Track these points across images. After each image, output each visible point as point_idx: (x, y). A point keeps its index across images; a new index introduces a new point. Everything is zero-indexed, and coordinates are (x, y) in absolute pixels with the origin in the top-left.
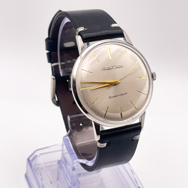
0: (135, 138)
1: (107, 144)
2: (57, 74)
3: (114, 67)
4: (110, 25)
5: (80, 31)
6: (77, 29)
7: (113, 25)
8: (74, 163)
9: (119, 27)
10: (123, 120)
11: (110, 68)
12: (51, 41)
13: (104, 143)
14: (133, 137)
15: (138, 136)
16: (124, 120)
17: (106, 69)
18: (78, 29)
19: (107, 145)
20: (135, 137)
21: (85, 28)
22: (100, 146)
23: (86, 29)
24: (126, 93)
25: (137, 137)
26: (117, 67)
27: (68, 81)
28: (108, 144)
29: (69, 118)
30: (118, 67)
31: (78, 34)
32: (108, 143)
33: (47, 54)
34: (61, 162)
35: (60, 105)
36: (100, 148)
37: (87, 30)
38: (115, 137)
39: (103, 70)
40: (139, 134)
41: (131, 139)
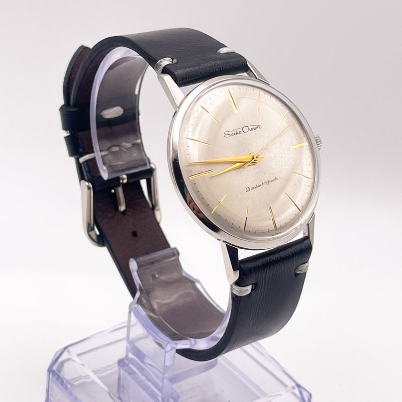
0: (301, 270)
1: (252, 287)
2: (94, 177)
3: (246, 129)
4: (217, 51)
5: (164, 65)
6: (159, 62)
7: (223, 51)
8: (168, 351)
9: (234, 52)
10: (278, 234)
11: (238, 131)
12: (75, 109)
13: (247, 286)
14: (297, 268)
15: (306, 265)
16: (280, 233)
17: (232, 133)
18: (161, 62)
19: (252, 290)
20: (300, 267)
21: (173, 59)
22: (241, 292)
23: (175, 61)
24: (276, 179)
25: (305, 268)
26: (250, 128)
27: (113, 191)
28: (254, 288)
29: (133, 265)
30: (253, 127)
31: (161, 71)
32: (254, 286)
33: (66, 138)
34: (126, 361)
35: (106, 243)
36: (240, 297)
37: (177, 63)
38: (266, 271)
39: (226, 136)
40: (307, 262)
41: (293, 274)
